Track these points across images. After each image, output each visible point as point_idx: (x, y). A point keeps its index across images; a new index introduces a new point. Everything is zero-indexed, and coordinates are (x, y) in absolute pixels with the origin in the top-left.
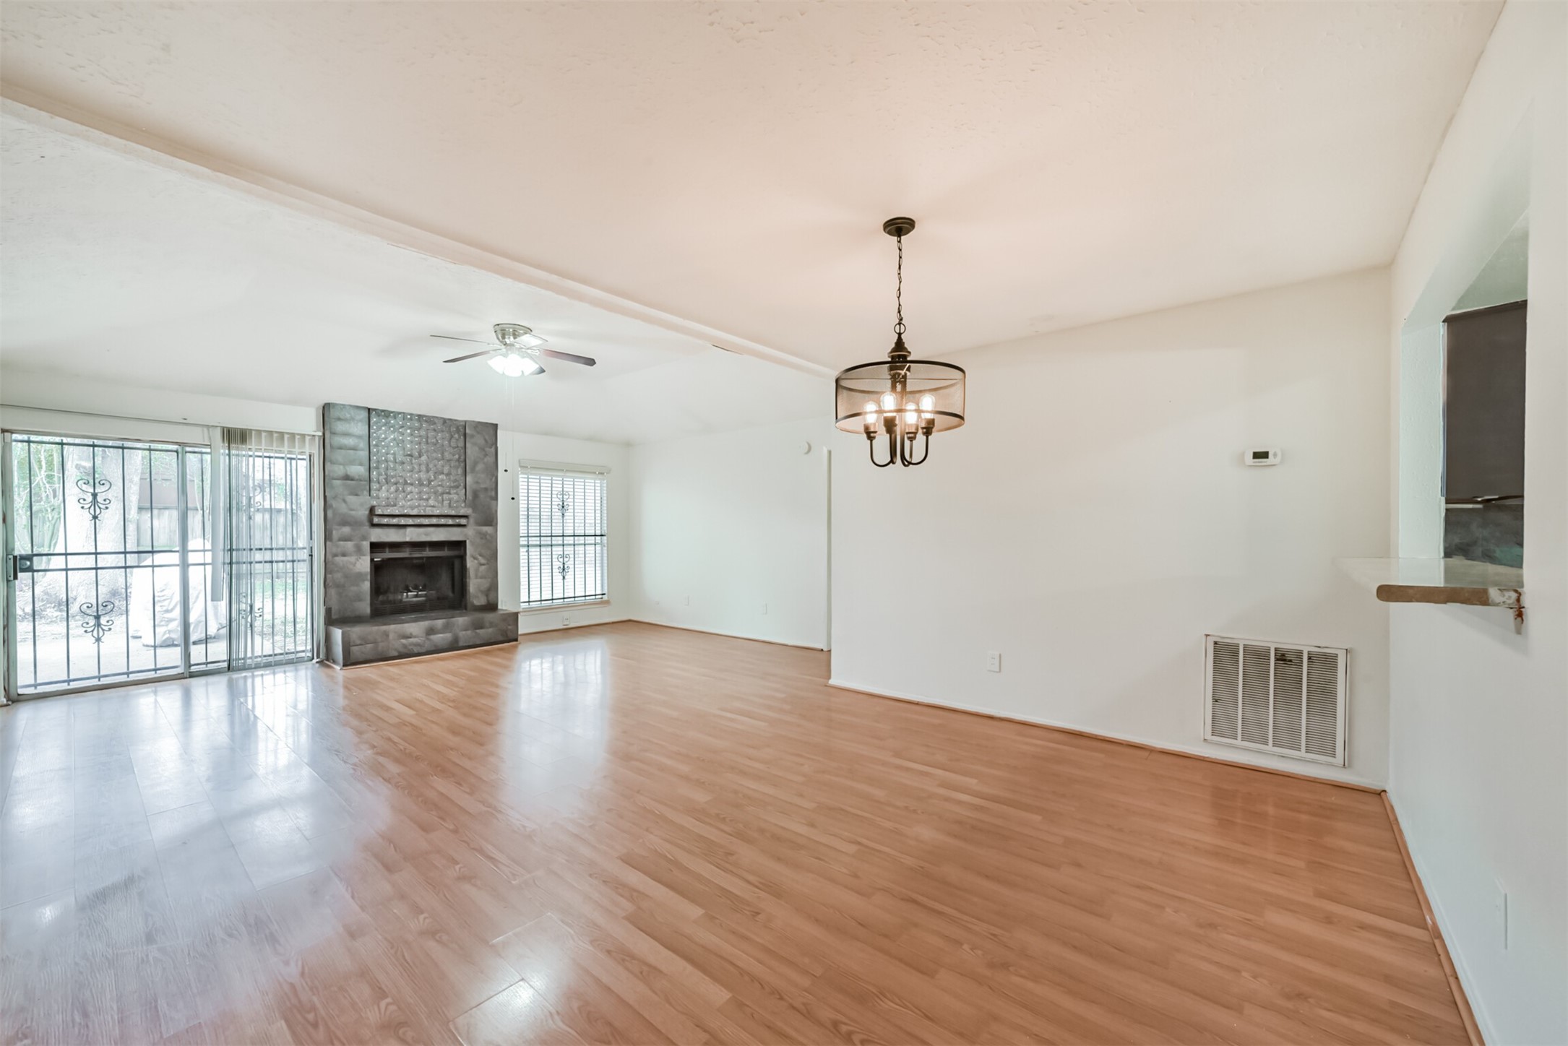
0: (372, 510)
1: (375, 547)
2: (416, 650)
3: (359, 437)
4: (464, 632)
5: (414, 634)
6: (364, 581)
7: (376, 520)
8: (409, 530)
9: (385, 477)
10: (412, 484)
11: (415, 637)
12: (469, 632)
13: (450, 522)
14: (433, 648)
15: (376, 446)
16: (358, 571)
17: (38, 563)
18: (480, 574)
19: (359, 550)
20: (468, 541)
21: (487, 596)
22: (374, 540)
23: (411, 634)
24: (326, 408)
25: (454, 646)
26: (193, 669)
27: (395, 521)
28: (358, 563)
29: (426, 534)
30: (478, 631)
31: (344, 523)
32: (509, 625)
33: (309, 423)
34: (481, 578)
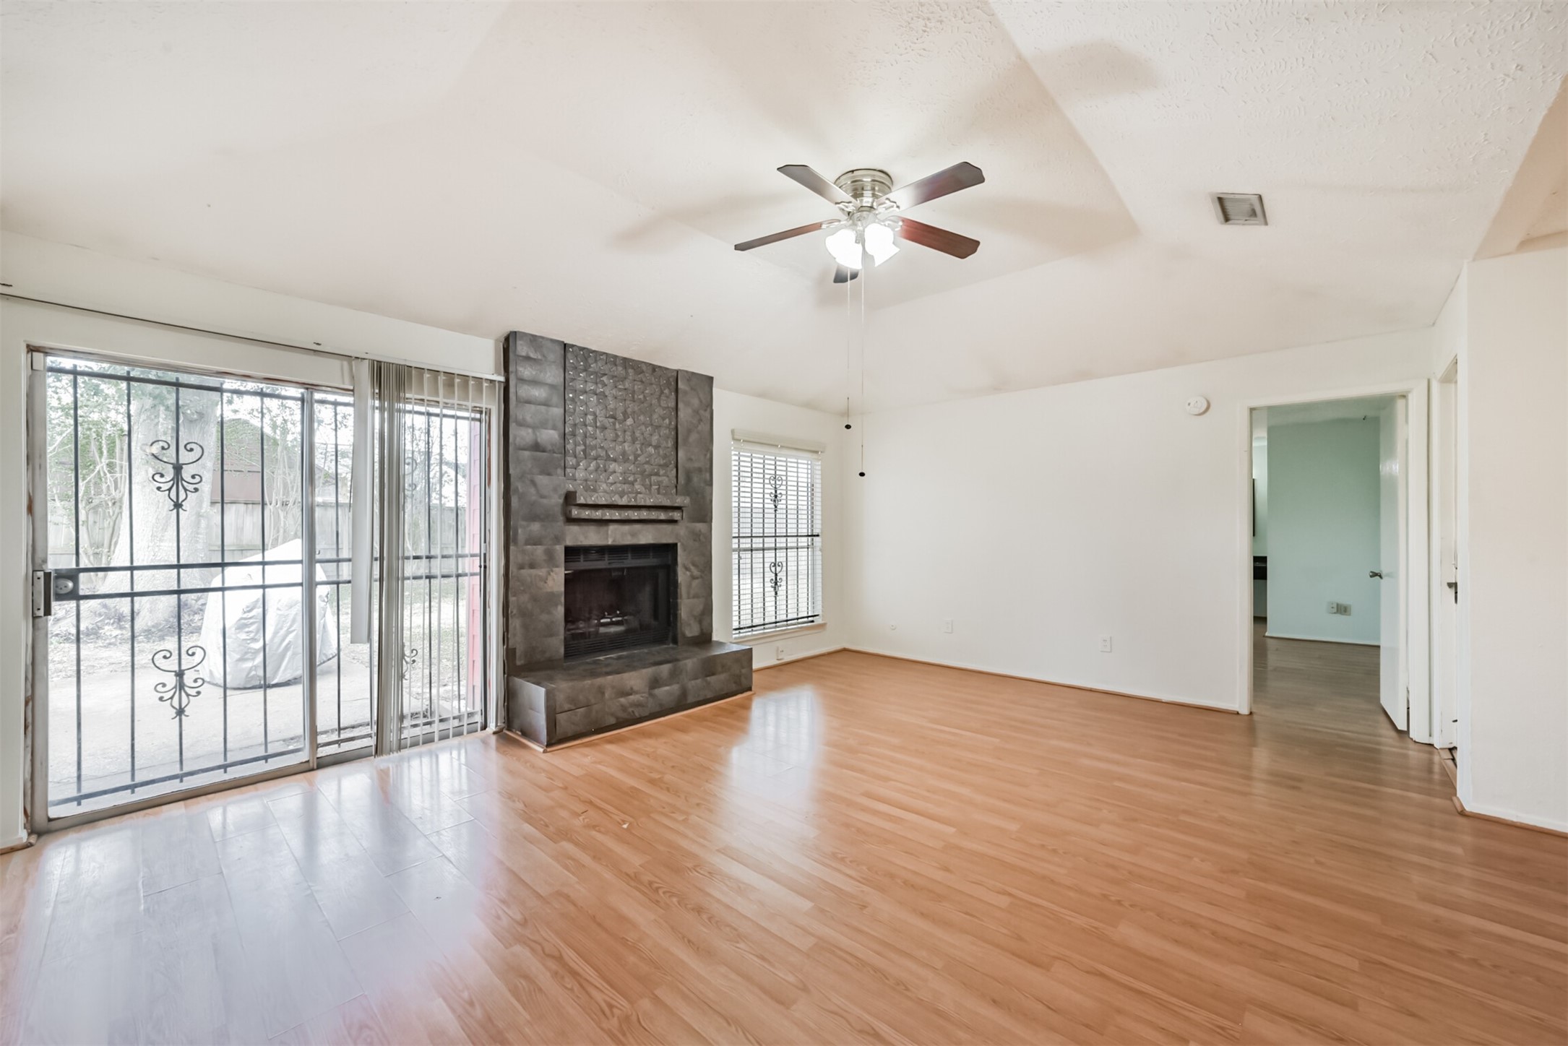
0: (569, 498)
1: (572, 553)
2: (638, 713)
3: (552, 387)
4: (693, 682)
5: (635, 688)
6: (556, 605)
7: (575, 512)
8: (612, 527)
9: (583, 447)
10: (615, 460)
11: (636, 693)
12: (699, 681)
13: (662, 516)
14: (658, 709)
15: (573, 400)
16: (549, 590)
17: (86, 584)
18: (692, 592)
19: (550, 556)
20: (679, 544)
21: (700, 622)
22: (569, 543)
23: (632, 689)
24: (509, 343)
25: (681, 704)
26: (323, 752)
27: (598, 514)
28: (550, 578)
29: (633, 535)
30: (708, 678)
31: (533, 517)
32: (743, 668)
33: (484, 363)
34: (694, 597)
